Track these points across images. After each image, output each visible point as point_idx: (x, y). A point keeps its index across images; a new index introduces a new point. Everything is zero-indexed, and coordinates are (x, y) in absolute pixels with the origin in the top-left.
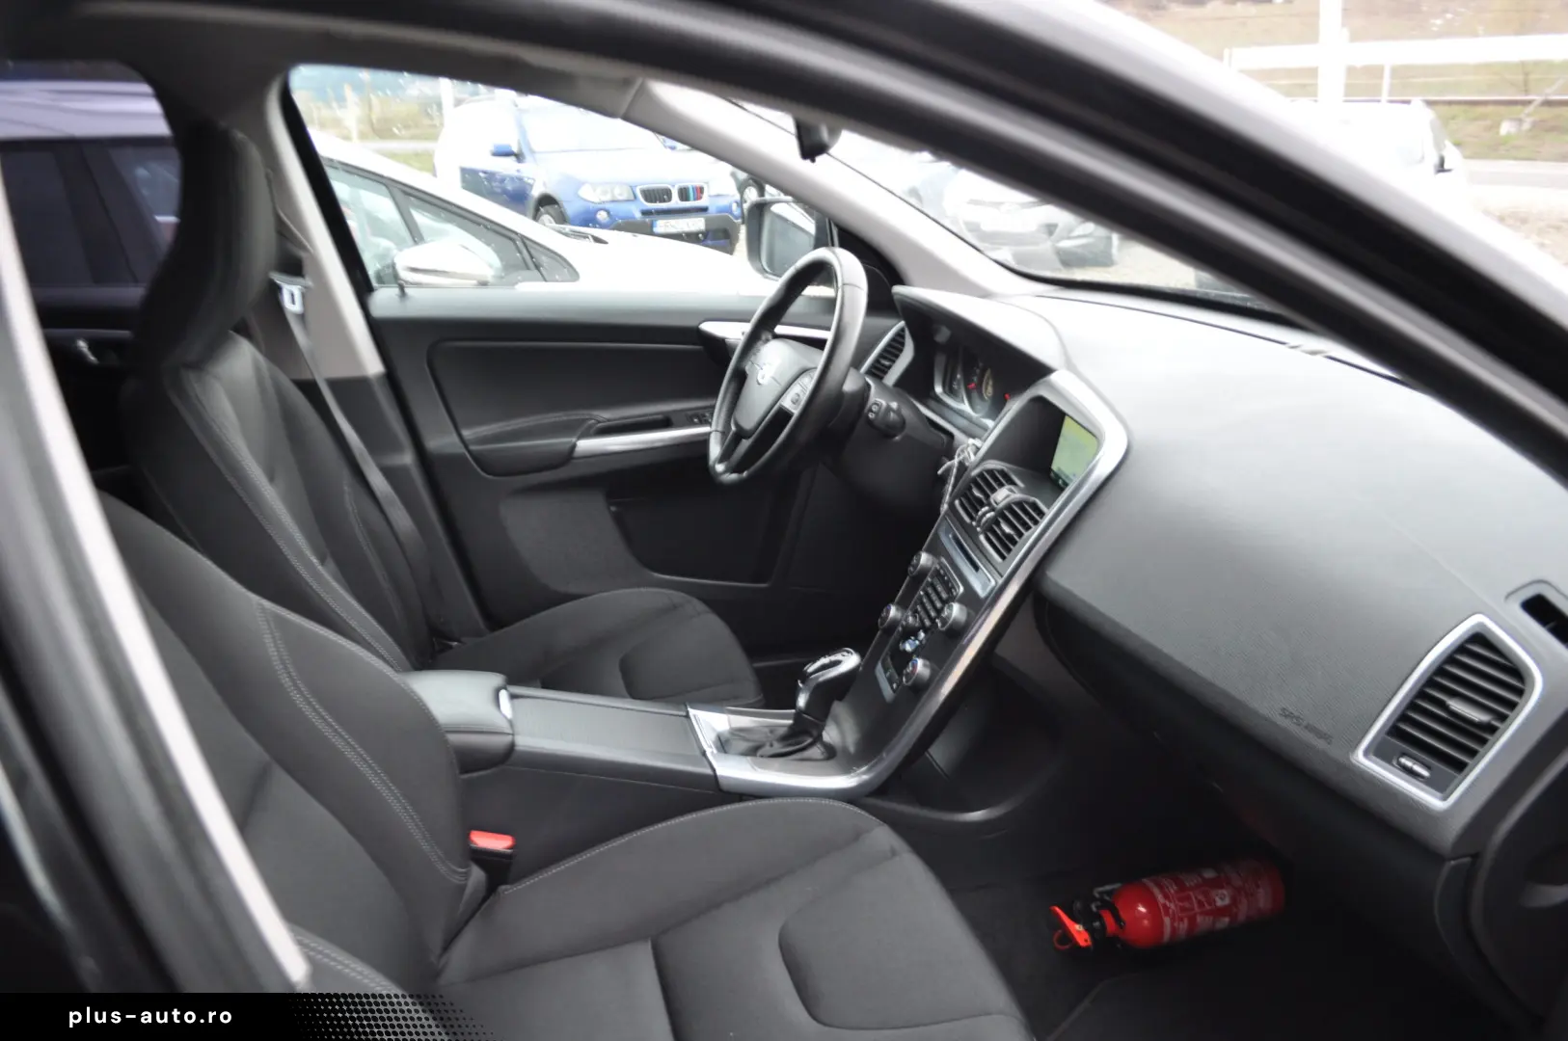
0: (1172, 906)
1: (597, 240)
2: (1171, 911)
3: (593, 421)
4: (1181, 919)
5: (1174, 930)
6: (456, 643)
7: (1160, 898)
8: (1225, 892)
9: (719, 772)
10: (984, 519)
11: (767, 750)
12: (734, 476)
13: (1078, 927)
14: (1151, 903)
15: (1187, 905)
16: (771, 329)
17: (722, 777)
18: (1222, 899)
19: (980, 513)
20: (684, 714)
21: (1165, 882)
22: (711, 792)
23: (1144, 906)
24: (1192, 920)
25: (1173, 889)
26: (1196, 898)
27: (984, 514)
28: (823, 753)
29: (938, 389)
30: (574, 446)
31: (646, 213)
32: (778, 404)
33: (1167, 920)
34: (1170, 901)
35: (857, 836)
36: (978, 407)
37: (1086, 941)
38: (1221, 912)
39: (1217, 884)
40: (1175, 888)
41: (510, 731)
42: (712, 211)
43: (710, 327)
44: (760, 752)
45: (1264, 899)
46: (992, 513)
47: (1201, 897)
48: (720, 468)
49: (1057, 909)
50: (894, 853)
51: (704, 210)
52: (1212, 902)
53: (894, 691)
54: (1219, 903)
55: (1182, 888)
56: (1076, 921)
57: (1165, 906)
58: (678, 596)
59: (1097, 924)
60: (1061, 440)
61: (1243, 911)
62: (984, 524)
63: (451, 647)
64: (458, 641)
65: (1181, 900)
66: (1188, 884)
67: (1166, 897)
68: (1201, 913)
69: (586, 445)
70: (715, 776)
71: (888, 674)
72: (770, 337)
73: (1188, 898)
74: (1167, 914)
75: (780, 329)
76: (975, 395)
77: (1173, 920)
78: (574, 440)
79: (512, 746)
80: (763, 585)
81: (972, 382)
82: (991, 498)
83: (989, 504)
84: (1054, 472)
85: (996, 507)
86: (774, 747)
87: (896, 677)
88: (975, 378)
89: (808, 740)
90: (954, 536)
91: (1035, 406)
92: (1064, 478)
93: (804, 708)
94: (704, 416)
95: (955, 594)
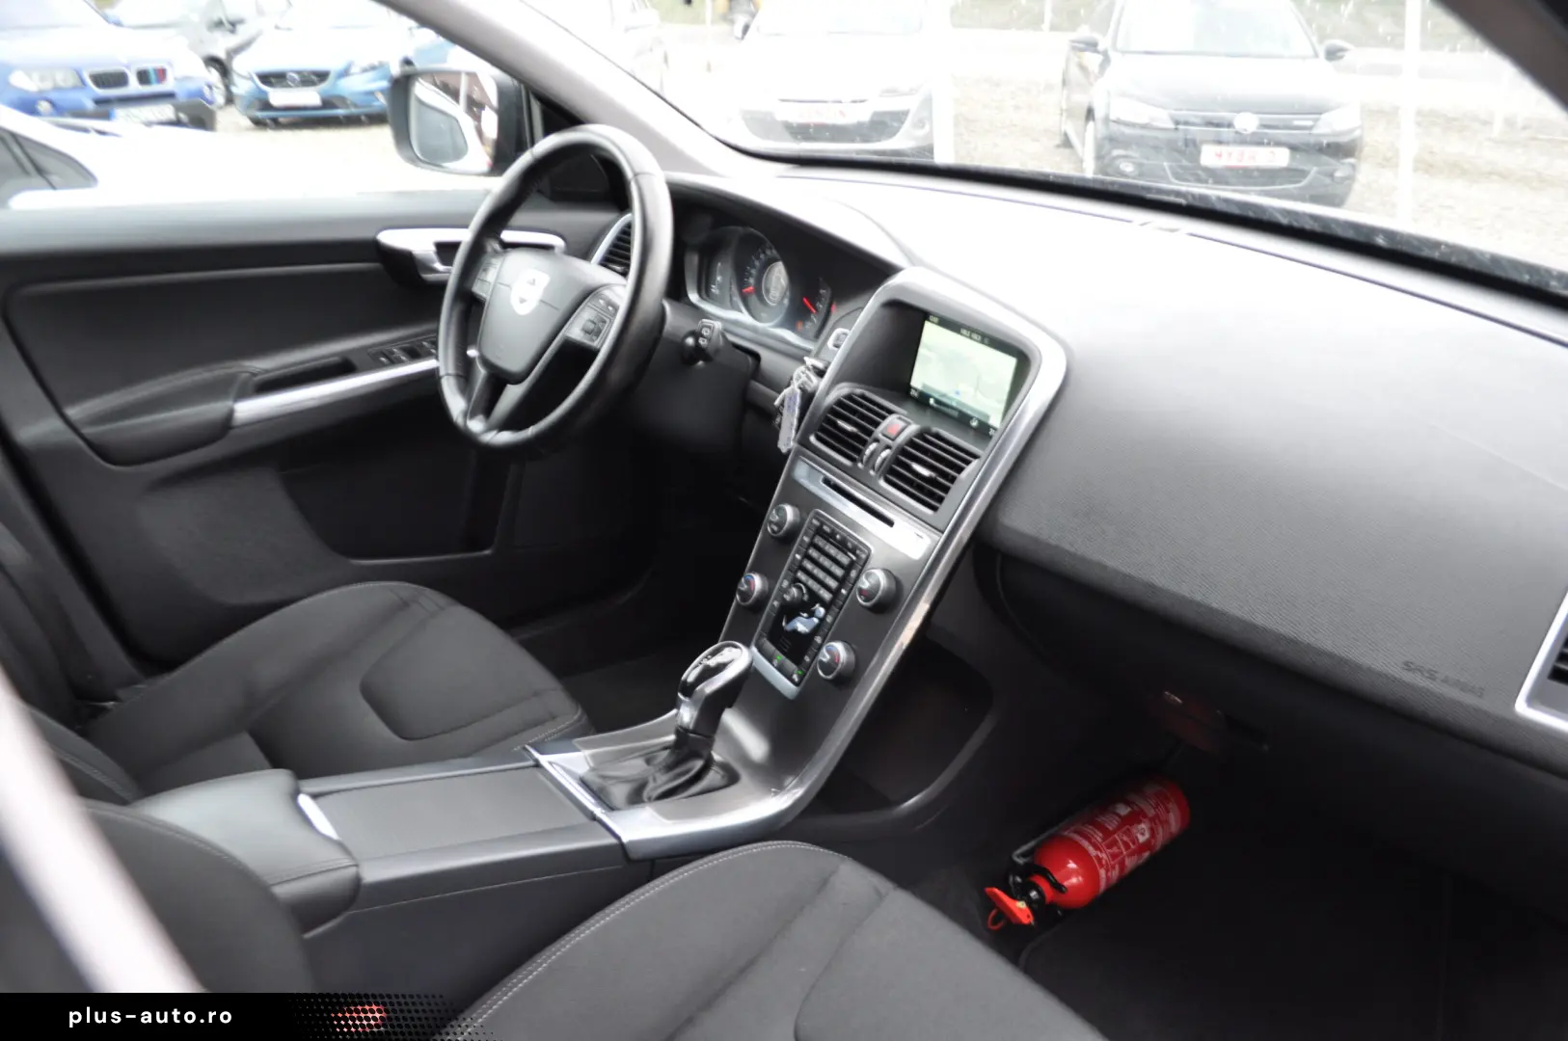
0: (1103, 856)
1: (101, 133)
2: (1104, 862)
3: (247, 374)
4: (1113, 867)
5: (1108, 878)
6: (112, 703)
7: (1091, 850)
8: (1143, 826)
9: (625, 839)
10: (879, 460)
11: (652, 789)
12: (506, 437)
13: (1021, 905)
14: (1082, 856)
15: (1115, 850)
16: (496, 236)
17: (632, 843)
18: (1142, 833)
19: (868, 452)
20: (531, 763)
21: (1089, 829)
22: (620, 867)
23: (1075, 863)
24: (1122, 864)
25: (1098, 837)
26: (1122, 840)
27: (874, 454)
28: (723, 777)
29: (693, 297)
30: (231, 413)
31: (99, 102)
32: (561, 334)
33: (1102, 872)
34: (1101, 851)
35: (824, 883)
36: (763, 315)
37: (1028, 917)
38: (1143, 847)
39: (1135, 818)
40: (1101, 835)
41: (346, 862)
42: (182, 98)
43: (391, 238)
44: (645, 794)
45: (1174, 822)
46: (888, 452)
47: (1125, 838)
48: (476, 425)
49: (997, 891)
50: (880, 896)
51: (168, 96)
52: (1135, 841)
53: (797, 684)
54: (1142, 839)
55: (1107, 834)
56: (1014, 898)
57: (1097, 857)
58: (405, 589)
59: (1033, 894)
60: (922, 351)
61: (1161, 839)
62: (881, 465)
63: (104, 710)
64: (114, 699)
65: (1109, 846)
66: (1111, 828)
67: (1096, 847)
68: (1130, 855)
69: (249, 409)
70: (622, 846)
71: (776, 662)
72: (497, 246)
73: (1114, 843)
74: (1102, 866)
75: (508, 236)
76: (753, 300)
77: (1107, 871)
78: (229, 403)
79: (357, 881)
80: (487, 552)
81: (748, 285)
82: (878, 432)
83: (877, 440)
84: (916, 390)
85: (890, 442)
86: (659, 782)
87: (790, 665)
88: (752, 281)
89: (698, 764)
90: (827, 482)
91: (887, 312)
92: (937, 396)
93: (691, 727)
94: (393, 353)
95: (864, 556)
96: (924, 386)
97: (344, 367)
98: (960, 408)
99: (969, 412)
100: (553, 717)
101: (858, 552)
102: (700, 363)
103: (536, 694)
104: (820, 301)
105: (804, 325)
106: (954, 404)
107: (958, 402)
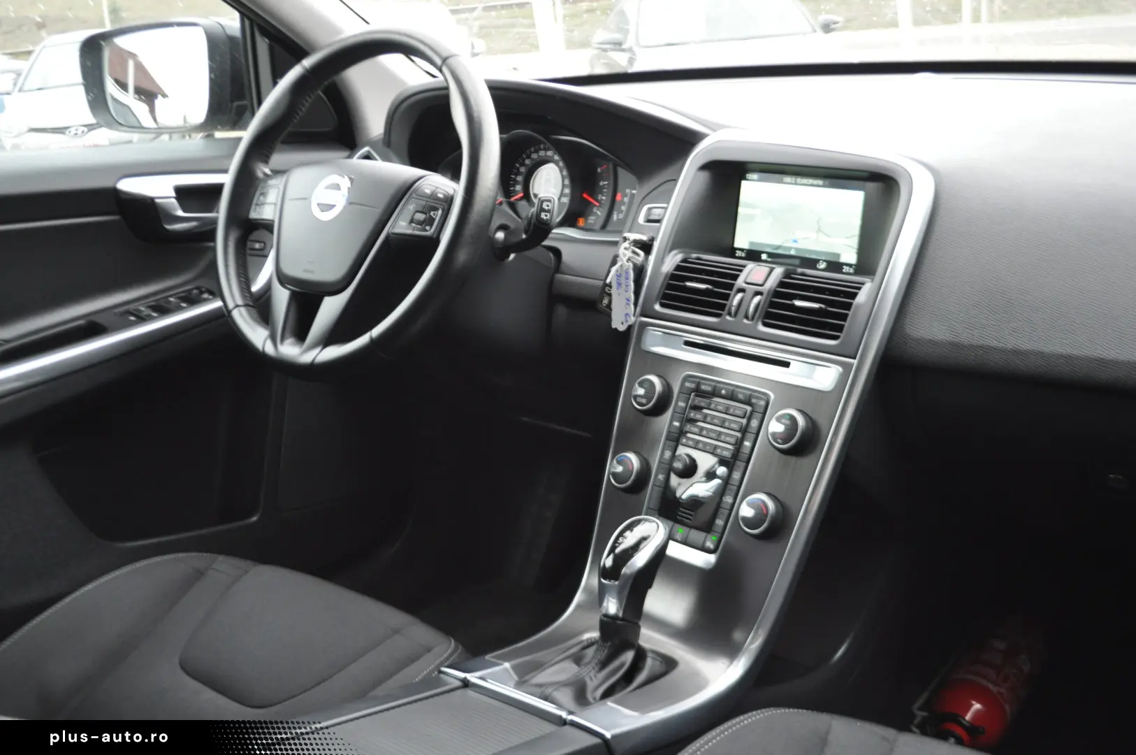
10: (751, 308)
11: (593, 690)
17: (615, 737)
19: (734, 304)
27: (742, 304)
28: (662, 663)
32: (384, 233)
35: (824, 743)
43: (129, 186)
44: (589, 696)
46: (757, 298)
50: (891, 743)
53: (713, 553)
62: (755, 313)
70: (606, 744)
71: (678, 536)
72: (267, 171)
80: (255, 519)
81: (515, 192)
82: (740, 282)
83: (742, 290)
84: (742, 250)
85: (759, 288)
86: (596, 682)
87: (697, 535)
88: (518, 188)
89: (629, 656)
90: (688, 343)
91: (705, 176)
92: (769, 250)
93: (621, 615)
94: (140, 311)
95: (763, 403)
96: (751, 243)
97: (91, 329)
98: (799, 255)
99: (814, 257)
100: (429, 650)
101: (754, 401)
102: (512, 256)
103: (396, 631)
104: (602, 193)
105: (586, 219)
106: (793, 252)
107: (797, 249)
